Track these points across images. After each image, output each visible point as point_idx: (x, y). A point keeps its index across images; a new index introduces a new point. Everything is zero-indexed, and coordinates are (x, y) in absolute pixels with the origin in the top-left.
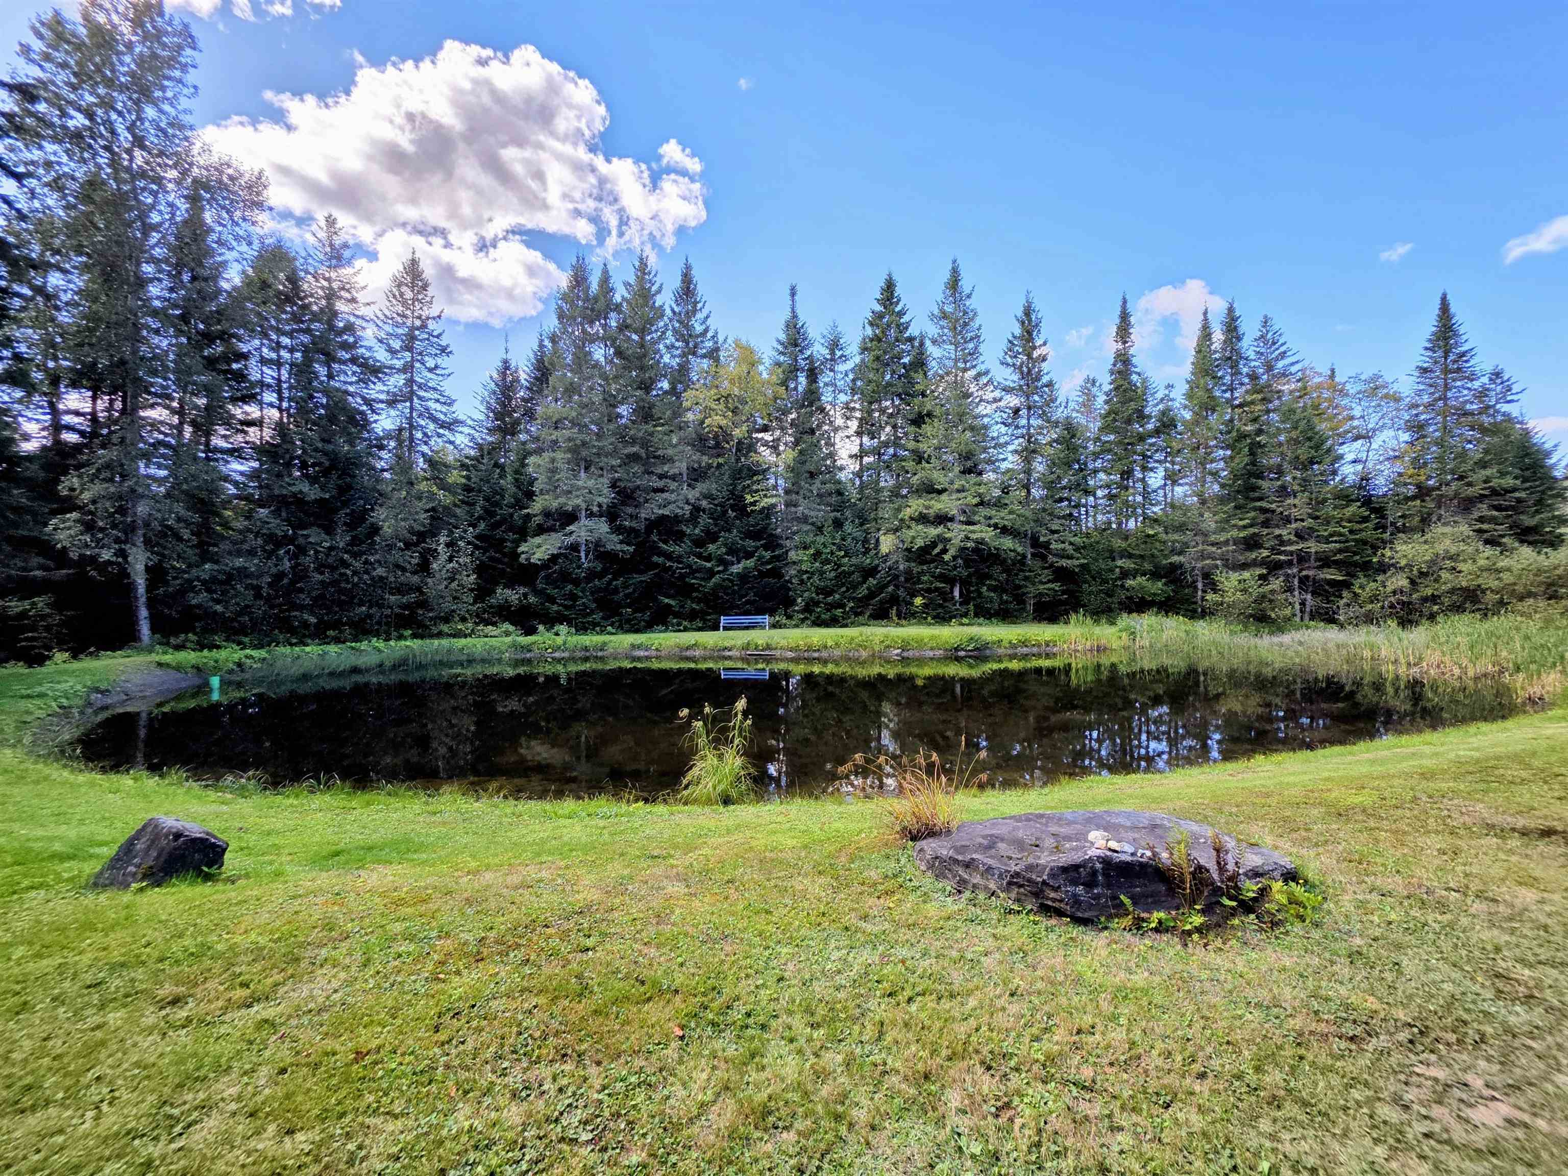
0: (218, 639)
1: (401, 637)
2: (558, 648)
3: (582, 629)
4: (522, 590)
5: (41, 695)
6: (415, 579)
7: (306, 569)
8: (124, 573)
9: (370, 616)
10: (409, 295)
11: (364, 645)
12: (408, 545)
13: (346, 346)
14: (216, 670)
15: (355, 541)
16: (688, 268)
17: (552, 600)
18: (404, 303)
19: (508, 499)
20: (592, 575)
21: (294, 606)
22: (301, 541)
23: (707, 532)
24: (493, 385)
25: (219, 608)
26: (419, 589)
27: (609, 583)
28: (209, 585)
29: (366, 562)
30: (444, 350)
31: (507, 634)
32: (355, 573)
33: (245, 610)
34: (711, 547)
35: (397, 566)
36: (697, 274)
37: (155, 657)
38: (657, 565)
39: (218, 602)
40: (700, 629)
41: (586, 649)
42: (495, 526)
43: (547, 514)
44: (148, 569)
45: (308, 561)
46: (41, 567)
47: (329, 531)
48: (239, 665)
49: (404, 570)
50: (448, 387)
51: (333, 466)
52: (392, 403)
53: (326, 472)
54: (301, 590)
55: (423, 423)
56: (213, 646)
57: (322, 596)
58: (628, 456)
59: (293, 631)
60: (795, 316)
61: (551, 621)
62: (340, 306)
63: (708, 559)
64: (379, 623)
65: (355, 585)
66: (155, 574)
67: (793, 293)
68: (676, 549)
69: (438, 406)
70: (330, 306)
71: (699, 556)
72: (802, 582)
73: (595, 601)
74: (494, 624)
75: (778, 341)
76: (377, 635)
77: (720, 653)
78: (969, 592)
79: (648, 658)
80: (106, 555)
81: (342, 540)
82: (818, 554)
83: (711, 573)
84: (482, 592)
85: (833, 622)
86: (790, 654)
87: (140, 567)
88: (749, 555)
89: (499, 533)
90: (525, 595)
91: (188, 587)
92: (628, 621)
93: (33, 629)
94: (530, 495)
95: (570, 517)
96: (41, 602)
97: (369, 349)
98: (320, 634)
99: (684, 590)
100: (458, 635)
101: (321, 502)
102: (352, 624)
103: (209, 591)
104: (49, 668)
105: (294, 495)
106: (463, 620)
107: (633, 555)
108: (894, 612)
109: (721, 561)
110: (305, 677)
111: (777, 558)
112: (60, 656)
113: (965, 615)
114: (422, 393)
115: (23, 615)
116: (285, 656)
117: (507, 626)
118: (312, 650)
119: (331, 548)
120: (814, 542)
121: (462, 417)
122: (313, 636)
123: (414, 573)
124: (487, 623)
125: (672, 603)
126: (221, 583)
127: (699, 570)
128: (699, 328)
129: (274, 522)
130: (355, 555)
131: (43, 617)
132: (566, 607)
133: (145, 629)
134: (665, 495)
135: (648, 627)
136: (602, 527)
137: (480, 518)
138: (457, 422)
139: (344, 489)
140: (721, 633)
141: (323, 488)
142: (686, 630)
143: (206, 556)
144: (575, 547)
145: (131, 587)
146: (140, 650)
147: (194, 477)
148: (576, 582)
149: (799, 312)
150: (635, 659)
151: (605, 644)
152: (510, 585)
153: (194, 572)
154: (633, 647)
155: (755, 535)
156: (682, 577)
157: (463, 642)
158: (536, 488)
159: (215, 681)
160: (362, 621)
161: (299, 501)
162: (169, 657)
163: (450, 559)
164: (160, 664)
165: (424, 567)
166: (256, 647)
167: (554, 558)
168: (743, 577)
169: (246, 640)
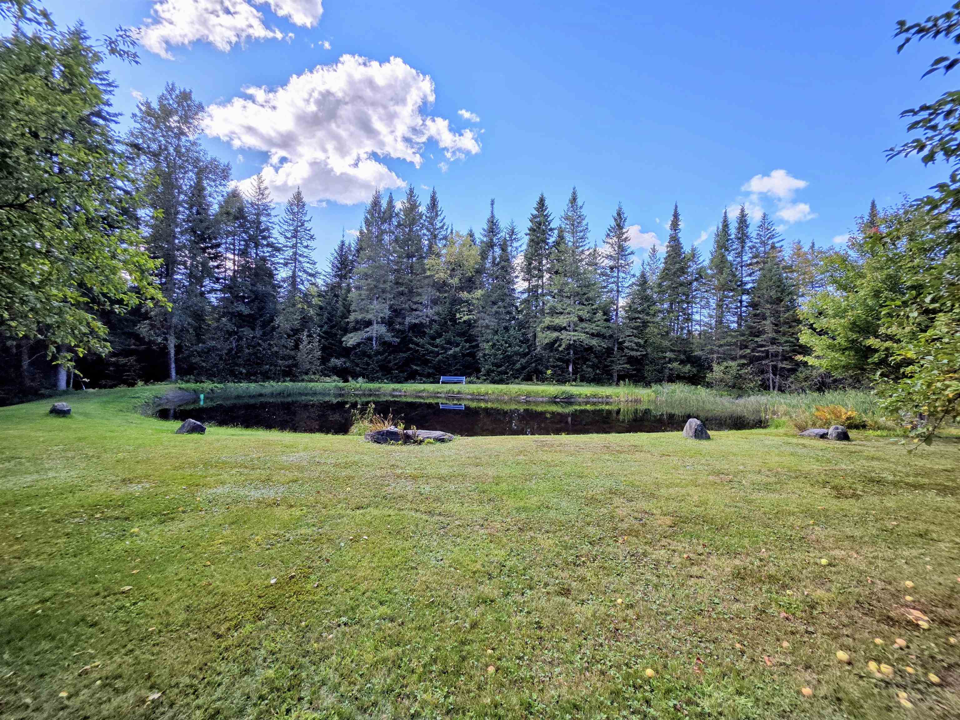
0: (203, 379)
1: (284, 381)
2: (357, 389)
3: (372, 380)
4: (343, 360)
5: (139, 397)
6: (293, 353)
7: (242, 347)
8: (165, 347)
9: (271, 370)
10: (296, 210)
11: (266, 384)
12: (289, 336)
13: (264, 238)
14: (202, 392)
15: (264, 334)
16: (434, 193)
17: (357, 365)
18: (293, 214)
19: (339, 313)
20: (378, 353)
21: (237, 365)
22: (240, 334)
23: (436, 332)
24: (336, 255)
25: (204, 364)
26: (294, 358)
27: (386, 358)
28: (199, 354)
29: (269, 344)
30: (312, 237)
31: (334, 381)
32: (264, 349)
33: (215, 365)
34: (438, 341)
35: (284, 346)
36: (439, 197)
37: (178, 385)
38: (411, 349)
39: (204, 361)
40: (431, 383)
41: (370, 390)
42: (332, 327)
43: (357, 322)
44: (175, 346)
45: (243, 342)
46: (134, 344)
47: (253, 329)
48: (212, 390)
49: (287, 348)
50: (314, 256)
51: (256, 298)
52: (286, 264)
53: (253, 301)
54: (239, 357)
55: (300, 274)
56: (202, 382)
57: (249, 360)
58: (399, 292)
59: (236, 376)
60: (493, 216)
61: (355, 376)
62: (263, 219)
63: (437, 347)
64: (275, 374)
65: (264, 355)
66: (178, 348)
67: (492, 203)
68: (421, 341)
69: (308, 265)
70: (258, 219)
71: (433, 345)
72: (486, 360)
73: (379, 366)
74: (329, 376)
75: (484, 230)
76: (274, 380)
77: (436, 395)
78: (577, 368)
79: (400, 396)
80: (159, 340)
81: (258, 333)
82: (494, 345)
83: (438, 354)
84: (324, 360)
85: (501, 382)
86: (470, 397)
87: (172, 345)
88: (458, 345)
89: (334, 331)
90: (345, 363)
91: (191, 355)
92: (396, 377)
93: (129, 371)
94: (349, 312)
95: (369, 323)
96: (132, 359)
97: (276, 239)
98: (248, 378)
99: (425, 362)
100: (311, 381)
101: (249, 315)
102: (261, 373)
103: (200, 356)
104: (136, 388)
105: (238, 312)
106: (314, 374)
107: (399, 343)
108: (534, 377)
109: (443, 348)
110: (238, 397)
111: (473, 347)
112: (140, 383)
113: (575, 380)
114: (301, 259)
115: (125, 365)
116: (231, 388)
117: (335, 378)
118: (244, 385)
119: (253, 337)
120: (492, 339)
121: (320, 271)
122: (244, 379)
123: (292, 350)
124: (326, 375)
125: (418, 368)
126: (205, 353)
127: (432, 352)
128: (439, 225)
129: (229, 324)
130: (264, 341)
131: (132, 366)
132: (364, 369)
133: (173, 373)
134: (417, 313)
135: (406, 380)
136: (383, 329)
137: (326, 323)
138: (317, 273)
139: (261, 309)
140: (440, 385)
141: (251, 309)
142: (424, 383)
143: (199, 340)
144: (370, 339)
145: (168, 353)
146: (171, 382)
147: (196, 305)
148: (369, 357)
149: (495, 213)
150: (394, 396)
151: (380, 388)
152: (337, 358)
153: (195, 347)
154: (394, 390)
155: (462, 334)
156: (424, 355)
157: (312, 384)
158: (352, 308)
159: (202, 396)
160: (267, 372)
161: (240, 315)
162: (184, 386)
163: (309, 343)
164: (180, 388)
165: (296, 347)
166: (219, 383)
167: (359, 344)
168: (454, 356)
169: (215, 379)
